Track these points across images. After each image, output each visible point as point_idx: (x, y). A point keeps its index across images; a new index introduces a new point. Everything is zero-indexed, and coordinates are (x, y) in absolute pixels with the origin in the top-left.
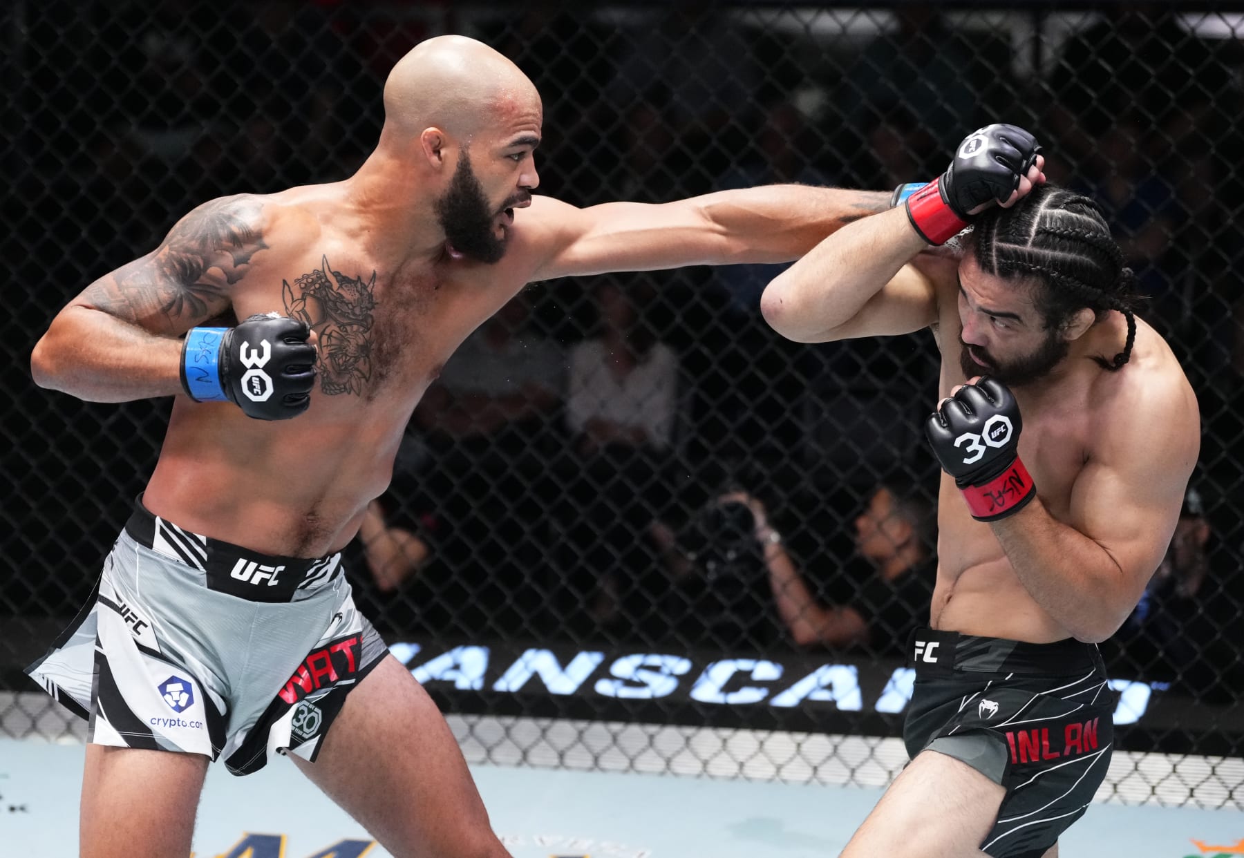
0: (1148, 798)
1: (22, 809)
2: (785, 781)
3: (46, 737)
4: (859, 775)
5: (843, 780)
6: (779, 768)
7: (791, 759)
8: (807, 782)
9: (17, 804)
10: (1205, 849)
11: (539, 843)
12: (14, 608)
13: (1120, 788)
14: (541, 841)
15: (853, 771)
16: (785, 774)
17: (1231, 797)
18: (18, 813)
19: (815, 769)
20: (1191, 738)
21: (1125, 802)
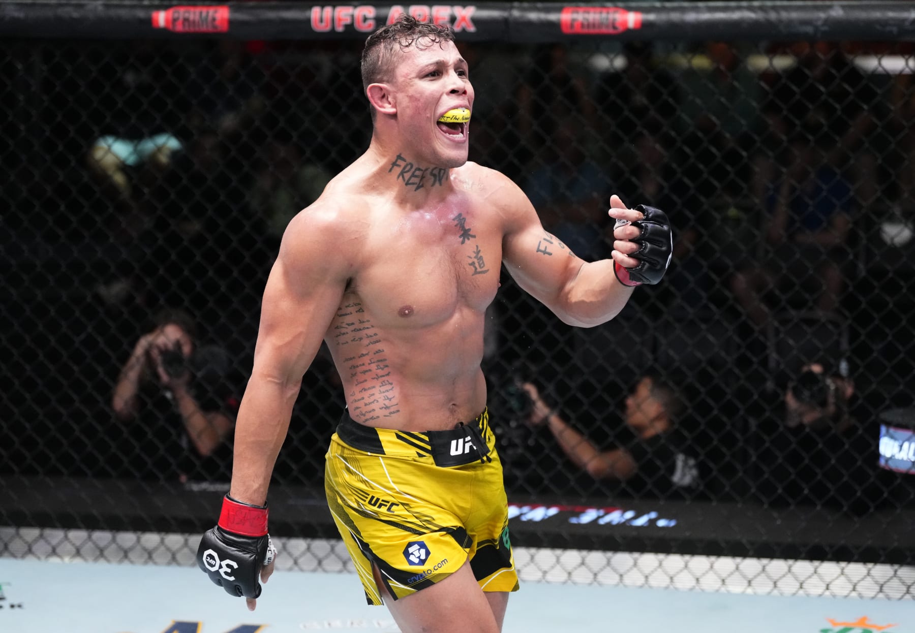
0: (797, 592)
1: (20, 606)
2: (548, 582)
3: (39, 558)
4: (600, 577)
5: (589, 581)
6: (545, 573)
7: (553, 567)
8: (565, 583)
9: (16, 602)
10: (835, 624)
11: (376, 626)
12: (15, 468)
13: (779, 584)
14: (379, 624)
15: (595, 575)
16: (549, 577)
17: (854, 589)
18: (17, 610)
19: (570, 574)
20: (827, 549)
21: (782, 594)
